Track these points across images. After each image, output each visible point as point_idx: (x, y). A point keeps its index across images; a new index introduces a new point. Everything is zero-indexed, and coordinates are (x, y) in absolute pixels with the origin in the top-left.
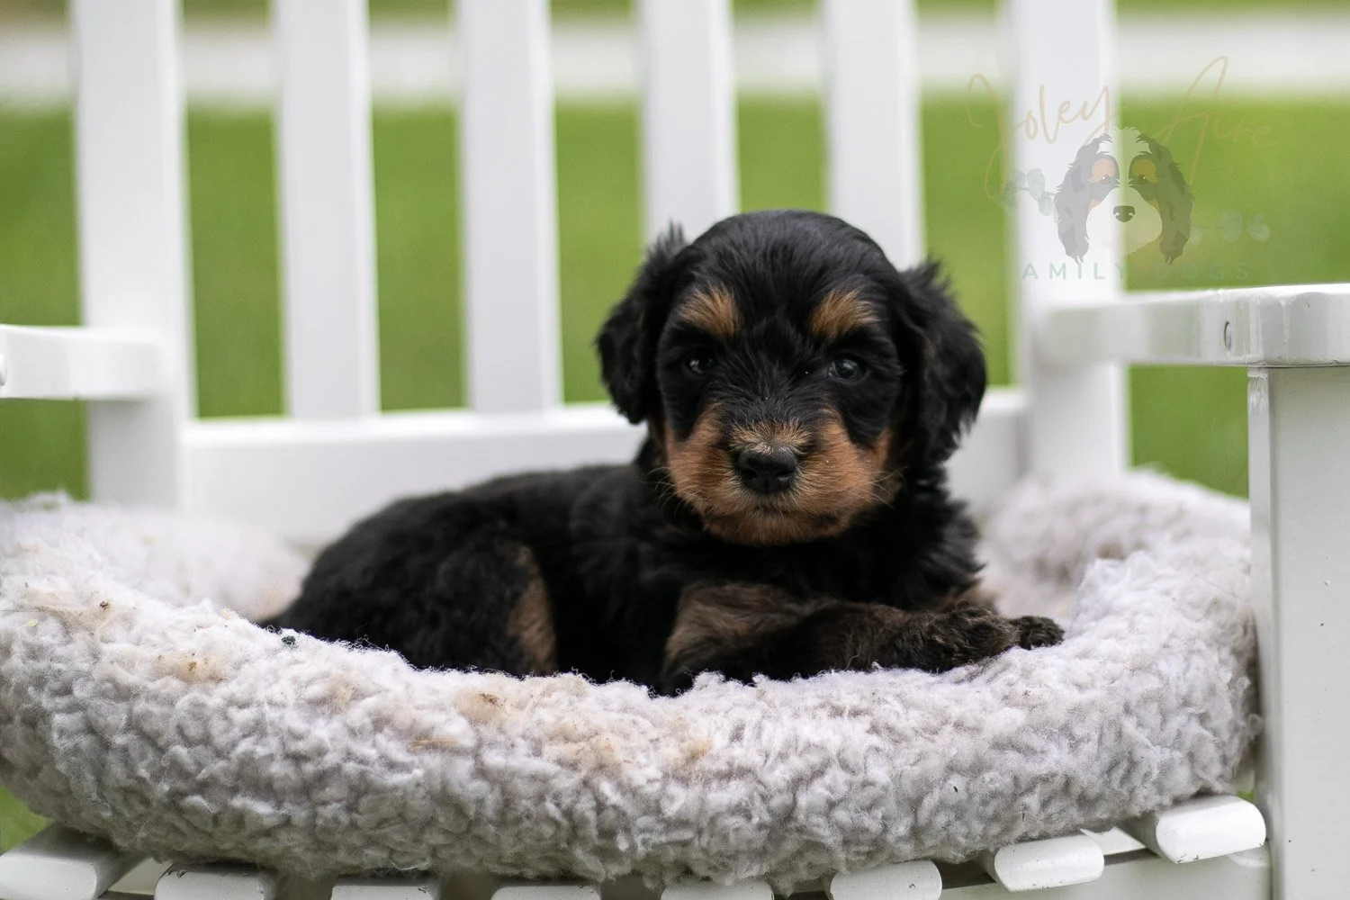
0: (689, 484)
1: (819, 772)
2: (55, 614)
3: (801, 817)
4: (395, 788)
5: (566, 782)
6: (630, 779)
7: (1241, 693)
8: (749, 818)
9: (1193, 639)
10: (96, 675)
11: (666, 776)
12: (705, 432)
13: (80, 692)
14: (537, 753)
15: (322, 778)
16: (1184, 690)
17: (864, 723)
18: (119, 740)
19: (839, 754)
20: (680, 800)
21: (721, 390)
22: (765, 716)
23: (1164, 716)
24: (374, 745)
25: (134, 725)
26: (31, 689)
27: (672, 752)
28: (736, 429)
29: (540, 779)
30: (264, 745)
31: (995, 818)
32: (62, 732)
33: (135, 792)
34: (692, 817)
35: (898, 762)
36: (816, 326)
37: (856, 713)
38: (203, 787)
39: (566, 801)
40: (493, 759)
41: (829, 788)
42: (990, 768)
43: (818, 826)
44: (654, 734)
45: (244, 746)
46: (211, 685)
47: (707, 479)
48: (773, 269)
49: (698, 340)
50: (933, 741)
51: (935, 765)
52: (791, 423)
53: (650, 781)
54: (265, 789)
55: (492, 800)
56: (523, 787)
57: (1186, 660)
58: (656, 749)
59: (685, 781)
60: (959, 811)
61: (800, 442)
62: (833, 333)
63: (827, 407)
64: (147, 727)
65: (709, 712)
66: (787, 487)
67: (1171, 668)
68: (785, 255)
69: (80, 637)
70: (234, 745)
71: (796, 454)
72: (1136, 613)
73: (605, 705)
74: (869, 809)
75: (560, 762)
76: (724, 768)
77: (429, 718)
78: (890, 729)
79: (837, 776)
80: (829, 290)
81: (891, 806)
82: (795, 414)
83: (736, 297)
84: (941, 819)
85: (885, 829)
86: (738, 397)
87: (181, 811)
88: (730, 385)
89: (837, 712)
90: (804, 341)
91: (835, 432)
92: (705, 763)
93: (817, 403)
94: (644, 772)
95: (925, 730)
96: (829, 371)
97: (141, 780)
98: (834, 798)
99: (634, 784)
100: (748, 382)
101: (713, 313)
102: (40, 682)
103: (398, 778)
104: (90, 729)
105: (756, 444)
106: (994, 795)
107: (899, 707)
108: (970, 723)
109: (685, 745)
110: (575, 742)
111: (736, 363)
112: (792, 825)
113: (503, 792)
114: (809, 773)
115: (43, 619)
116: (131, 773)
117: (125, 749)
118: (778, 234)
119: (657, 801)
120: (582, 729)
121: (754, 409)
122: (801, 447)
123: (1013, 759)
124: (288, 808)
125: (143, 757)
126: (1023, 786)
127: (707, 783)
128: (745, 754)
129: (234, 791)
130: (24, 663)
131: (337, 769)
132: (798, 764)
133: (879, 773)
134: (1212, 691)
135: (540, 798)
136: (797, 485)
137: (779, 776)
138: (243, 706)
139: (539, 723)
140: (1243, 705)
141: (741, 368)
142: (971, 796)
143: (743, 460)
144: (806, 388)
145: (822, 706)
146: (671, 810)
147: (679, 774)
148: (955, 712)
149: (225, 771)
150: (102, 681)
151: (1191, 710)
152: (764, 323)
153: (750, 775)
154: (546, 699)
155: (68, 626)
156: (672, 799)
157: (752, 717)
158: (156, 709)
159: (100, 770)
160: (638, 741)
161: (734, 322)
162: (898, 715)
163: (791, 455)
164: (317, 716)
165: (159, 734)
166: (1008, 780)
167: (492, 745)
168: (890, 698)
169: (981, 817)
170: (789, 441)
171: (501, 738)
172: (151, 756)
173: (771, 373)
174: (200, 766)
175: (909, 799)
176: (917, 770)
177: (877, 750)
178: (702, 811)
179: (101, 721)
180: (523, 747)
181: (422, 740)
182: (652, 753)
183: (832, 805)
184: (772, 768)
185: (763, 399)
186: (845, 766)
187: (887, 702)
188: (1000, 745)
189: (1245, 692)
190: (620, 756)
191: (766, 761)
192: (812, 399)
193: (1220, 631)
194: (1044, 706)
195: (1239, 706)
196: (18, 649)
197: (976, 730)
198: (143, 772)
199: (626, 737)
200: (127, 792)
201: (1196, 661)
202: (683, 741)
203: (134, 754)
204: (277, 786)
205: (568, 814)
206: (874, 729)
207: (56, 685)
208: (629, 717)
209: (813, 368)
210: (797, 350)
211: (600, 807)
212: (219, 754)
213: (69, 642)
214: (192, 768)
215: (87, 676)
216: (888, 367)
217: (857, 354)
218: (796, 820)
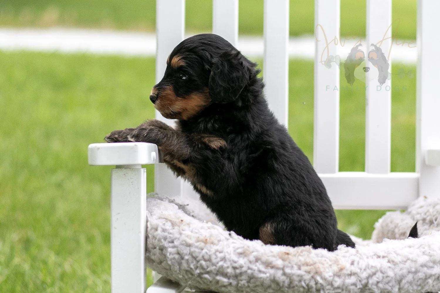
1: (374, 274)
2: (170, 221)
3: (370, 286)
4: (261, 278)
5: (307, 277)
6: (325, 276)
8: (356, 286)
10: (181, 239)
11: (334, 275)
13: (176, 243)
14: (299, 269)
15: (241, 274)
17: (386, 260)
18: (186, 257)
19: (380, 269)
20: (338, 282)
22: (360, 258)
24: (256, 266)
25: (191, 254)
26: (162, 240)
27: (335, 268)
29: (301, 276)
30: (226, 264)
31: (420, 285)
32: (170, 253)
33: (189, 272)
34: (341, 286)
35: (396, 270)
37: (384, 257)
38: (208, 273)
39: (307, 282)
40: (288, 271)
41: (378, 278)
42: (419, 272)
43: (374, 288)
44: (330, 263)
45: (221, 263)
46: (212, 245)
50: (405, 264)
51: (405, 271)
53: (330, 276)
54: (225, 275)
55: (287, 282)
56: (296, 278)
58: (331, 267)
59: (339, 276)
60: (411, 283)
64: (194, 255)
65: (344, 257)
69: (176, 227)
70: (218, 263)
73: (317, 255)
74: (388, 283)
75: (306, 272)
76: (349, 273)
77: (271, 259)
78: (393, 261)
79: (379, 275)
81: (393, 283)
84: (406, 286)
85: (392, 289)
87: (201, 278)
89: (379, 257)
92: (345, 272)
94: (328, 274)
95: (403, 262)
97: (191, 269)
98: (379, 280)
99: (326, 278)
102: (165, 239)
103: (262, 275)
104: (178, 253)
106: (420, 279)
107: (395, 255)
108: (414, 259)
109: (339, 266)
110: (310, 266)
112: (367, 288)
113: (290, 279)
114: (371, 274)
115: (167, 222)
116: (189, 266)
117: (188, 260)
119: (332, 282)
120: (311, 262)
123: (425, 269)
124: (231, 281)
125: (192, 262)
126: (428, 277)
127: (345, 277)
128: (355, 269)
129: (217, 275)
130: (161, 232)
131: (246, 272)
132: (369, 272)
133: (391, 274)
135: (300, 281)
137: (364, 275)
138: (220, 252)
139: (300, 261)
142: (414, 280)
145: (374, 255)
146: (336, 285)
147: (337, 275)
148: (411, 256)
149: (215, 269)
150: (182, 241)
153: (356, 275)
154: (301, 254)
155: (173, 224)
156: (336, 282)
157: (356, 259)
158: (197, 250)
159: (180, 264)
160: (326, 265)
162: (395, 257)
164: (240, 257)
165: (197, 257)
166: (424, 275)
167: (287, 267)
168: (393, 253)
169: (416, 285)
171: (290, 265)
172: (195, 262)
174: (208, 267)
175: (398, 281)
176: (401, 272)
177: (390, 267)
178: (344, 285)
179: (182, 252)
180: (296, 267)
181: (268, 265)
182: (330, 269)
183: (378, 282)
184: (362, 273)
186: (382, 272)
187: (392, 254)
188: (423, 266)
190: (322, 270)
191: (361, 271)
194: (434, 255)
196: (160, 229)
197: (415, 261)
198: (192, 266)
199: (323, 264)
200: (187, 271)
202: (338, 265)
203: (190, 261)
204: (228, 275)
205: (308, 285)
206: (389, 262)
207: (170, 240)
208: (323, 259)
211: (316, 283)
212: (213, 265)
213: (174, 229)
214: (205, 267)
215: (179, 239)
218: (368, 287)
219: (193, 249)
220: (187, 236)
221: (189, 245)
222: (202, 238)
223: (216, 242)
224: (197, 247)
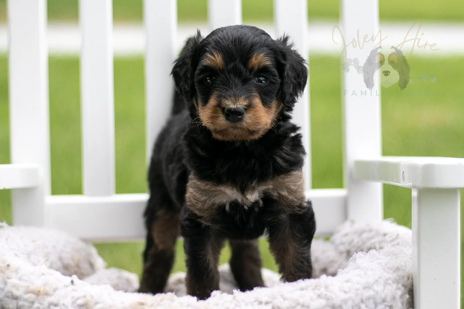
0: (207, 120)
7: (405, 300)
9: (387, 280)
10: (6, 290)
12: (212, 102)
16: (383, 296)
17: (270, 306)
21: (217, 88)
23: (376, 305)
25: (18, 308)
28: (223, 100)
36: (250, 66)
37: (267, 303)
46: (45, 297)
47: (213, 118)
48: (235, 46)
49: (210, 71)
52: (242, 98)
57: (384, 286)
61: (245, 104)
62: (256, 68)
63: (254, 93)
65: (216, 304)
66: (241, 120)
67: (379, 288)
68: (239, 41)
69: (0, 275)
71: (244, 108)
72: (367, 269)
73: (181, 304)
78: (279, 308)
80: (254, 54)
82: (244, 94)
83: (222, 55)
86: (223, 89)
88: (221, 86)
89: (260, 303)
90: (246, 70)
91: (257, 101)
93: (250, 91)
95: (291, 307)
96: (255, 81)
100: (227, 85)
101: (215, 62)
104: (3, 308)
105: (230, 105)
107: (282, 300)
111: (223, 78)
118: (236, 34)
121: (229, 93)
122: (246, 106)
134: (394, 298)
136: (244, 119)
138: (55, 305)
140: (406, 304)
141: (224, 80)
143: (226, 110)
144: (247, 86)
145: (255, 301)
150: (7, 293)
151: (386, 303)
152: (232, 65)
154: (161, 303)
157: (232, 306)
158: (26, 304)
161: (222, 65)
162: (281, 302)
163: (242, 108)
168: (278, 297)
170: (241, 104)
173: (235, 81)
179: (7, 306)
185: (232, 90)
189: (407, 300)
192: (250, 90)
193: (398, 278)
195: (405, 305)
201: (388, 287)
206: (273, 308)
209: (249, 79)
210: (244, 74)
215: (3, 290)
216: (275, 79)
217: (265, 75)
219: (21, 303)
220: (14, 286)
221: (16, 298)
222: (32, 287)
223: (51, 291)
224: (26, 300)
